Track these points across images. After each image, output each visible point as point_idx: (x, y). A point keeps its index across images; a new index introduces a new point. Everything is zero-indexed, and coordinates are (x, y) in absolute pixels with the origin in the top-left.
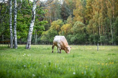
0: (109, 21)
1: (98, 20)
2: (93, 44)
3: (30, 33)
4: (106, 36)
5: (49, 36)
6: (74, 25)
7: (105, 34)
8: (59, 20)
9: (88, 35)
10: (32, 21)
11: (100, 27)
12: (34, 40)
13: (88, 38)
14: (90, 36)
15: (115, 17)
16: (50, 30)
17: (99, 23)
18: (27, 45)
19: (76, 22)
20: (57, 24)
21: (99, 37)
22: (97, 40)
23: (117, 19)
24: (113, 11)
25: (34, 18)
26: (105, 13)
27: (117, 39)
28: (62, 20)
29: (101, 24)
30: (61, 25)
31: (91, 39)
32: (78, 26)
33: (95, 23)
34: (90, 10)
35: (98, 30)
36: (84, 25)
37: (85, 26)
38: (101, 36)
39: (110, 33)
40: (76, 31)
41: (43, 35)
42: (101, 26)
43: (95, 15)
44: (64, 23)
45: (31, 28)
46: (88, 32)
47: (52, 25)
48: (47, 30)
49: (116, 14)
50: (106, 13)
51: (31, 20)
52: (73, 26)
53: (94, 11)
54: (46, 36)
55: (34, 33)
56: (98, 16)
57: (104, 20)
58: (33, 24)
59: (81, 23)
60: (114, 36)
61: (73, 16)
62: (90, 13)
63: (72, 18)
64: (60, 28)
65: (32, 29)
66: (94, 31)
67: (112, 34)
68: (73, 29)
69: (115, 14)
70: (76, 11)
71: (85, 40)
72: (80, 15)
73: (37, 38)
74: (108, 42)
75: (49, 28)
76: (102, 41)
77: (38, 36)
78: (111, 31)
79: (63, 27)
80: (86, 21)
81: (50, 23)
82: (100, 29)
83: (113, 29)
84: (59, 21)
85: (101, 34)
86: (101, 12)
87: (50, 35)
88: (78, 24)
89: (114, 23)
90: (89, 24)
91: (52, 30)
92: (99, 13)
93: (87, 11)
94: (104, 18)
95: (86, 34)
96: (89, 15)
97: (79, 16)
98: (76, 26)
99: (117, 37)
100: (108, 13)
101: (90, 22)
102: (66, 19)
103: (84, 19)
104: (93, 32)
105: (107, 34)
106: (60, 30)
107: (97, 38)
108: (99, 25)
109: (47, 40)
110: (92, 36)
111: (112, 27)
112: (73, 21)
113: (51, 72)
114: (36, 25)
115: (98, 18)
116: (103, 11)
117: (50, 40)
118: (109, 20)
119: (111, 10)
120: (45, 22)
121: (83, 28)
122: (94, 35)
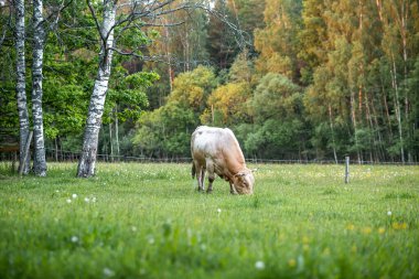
0: (389, 74)
1: (346, 70)
2: (328, 157)
3: (95, 119)
4: (378, 128)
5: (163, 130)
6: (258, 87)
7: (373, 121)
8: (200, 68)
9: (308, 126)
10: (101, 73)
11: (353, 94)
12: (109, 145)
13: (309, 138)
14: (318, 129)
15: (409, 56)
16: (168, 105)
17: (350, 80)
18: (83, 163)
19: (265, 77)
20: (195, 84)
21: (352, 132)
22: (344, 143)
23: (416, 64)
24: (404, 33)
25: (110, 59)
26: (372, 43)
27: (417, 139)
28: (213, 68)
29: (357, 82)
30: (208, 88)
31: (321, 139)
32: (270, 91)
33: (336, 79)
34: (315, 33)
35: (348, 106)
36: (294, 86)
37: (300, 91)
38: (359, 127)
39: (392, 117)
40: (265, 109)
41: (140, 127)
42: (357, 90)
43: (334, 49)
44: (218, 78)
45: (96, 97)
46: (308, 113)
47: (175, 87)
48: (158, 107)
49: (416, 46)
50: (378, 42)
51: (97, 69)
52: (255, 93)
53: (330, 34)
54: (155, 129)
55: (109, 118)
56: (346, 53)
57: (370, 67)
58: (105, 83)
59: (285, 80)
60: (407, 127)
61: (254, 53)
63: (249, 62)
64: (205, 98)
65: (100, 103)
66: (332, 109)
67: (399, 119)
68: (255, 102)
69: (410, 46)
70: (266, 35)
71: (298, 143)
72: (278, 49)
73: (120, 135)
74: (382, 150)
75: (165, 98)
76: (362, 146)
78: (397, 109)
79: (218, 96)
80: (303, 72)
81: (167, 79)
83: (402, 102)
84: (200, 75)
85: (357, 120)
86: (357, 37)
87: (167, 126)
88: (271, 84)
90: (313, 83)
91: (175, 108)
92: (350, 42)
93: (304, 37)
94: (369, 62)
95: (303, 120)
97: (276, 55)
98: (265, 92)
99: (417, 132)
100: (383, 43)
101: (316, 76)
102: (228, 67)
103: (295, 64)
104: (327, 113)
105: (380, 121)
106: (206, 106)
107: (345, 134)
108: (352, 86)
109: (157, 142)
110: (326, 127)
111: (401, 93)
112: (252, 72)
113: (173, 260)
114: (117, 88)
115: (346, 61)
116: (366, 36)
117: (169, 144)
118: (386, 67)
119: (395, 32)
120: (150, 76)
121: (290, 99)
122: (331, 125)
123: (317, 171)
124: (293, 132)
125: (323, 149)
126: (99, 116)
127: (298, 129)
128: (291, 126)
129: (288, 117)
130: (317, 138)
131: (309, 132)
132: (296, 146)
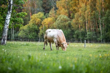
0: (98, 15)
1: (85, 14)
2: (79, 41)
3: (7, 27)
4: (94, 32)
5: (28, 32)
6: (57, 19)
7: (93, 30)
8: (39, 13)
9: (73, 31)
10: (9, 12)
11: (87, 22)
12: (11, 36)
13: (73, 35)
14: (76, 32)
15: (104, 10)
16: (29, 24)
17: (86, 17)
18: (2, 40)
19: (60, 16)
20: (38, 18)
21: (86, 33)
22: (84, 37)
23: (107, 13)
24: (103, 3)
25: (11, 8)
26: (93, 6)
27: (106, 36)
28: (43, 13)
29: (88, 18)
30: (42, 19)
31: (76, 35)
32: (61, 20)
33: (82, 17)
34: (75, 2)
35: (85, 25)
36: (68, 19)
37: (70, 20)
38: (88, 32)
39: (99, 29)
40: (59, 26)
41: (21, 31)
42: (88, 20)
43: (81, 8)
44: (45, 16)
45: (7, 20)
46: (73, 27)
47: (32, 18)
48: (26, 25)
49: (107, 7)
50: (95, 5)
51: (7, 11)
52: (57, 21)
53: (80, 3)
54: (25, 32)
55: (11, 27)
56: (85, 9)
57: (92, 13)
58: (10, 15)
59: (66, 17)
60: (103, 32)
61: (56, 8)
62: (76, 5)
63: (55, 11)
64: (41, 22)
65: (8, 22)
66: (80, 26)
67: (101, 30)
68: (56, 24)
69: (105, 7)
70: (60, 3)
71: (70, 36)
72: (64, 7)
73: (14, 34)
74: (96, 39)
75: (29, 22)
76: (89, 38)
77: (15, 31)
78: (100, 27)
79: (45, 21)
80: (72, 14)
81: (29, 16)
82: (87, 24)
83: (102, 24)
84: (40, 15)
85: (88, 30)
86: (88, 4)
87: (29, 30)
88: (62, 18)
89: (104, 18)
90: (74, 18)
91: (32, 25)
92: (86, 5)
93: (72, 4)
94: (92, 12)
95: (71, 29)
96: (74, 8)
97: (63, 9)
98: (60, 21)
99: (106, 34)
100: (96, 6)
101: (75, 16)
102: (48, 13)
103: (69, 12)
104: (78, 27)
105: (95, 30)
106: (41, 25)
107: (84, 34)
108: (86, 19)
109: (26, 36)
110: (78, 32)
111: (102, 21)
112: (56, 14)
113: (31, 67)
114: (14, 17)
115: (85, 11)
116: (91, 4)
117: (29, 36)
118: (97, 13)
119: (100, 3)
120: (24, 14)
121: (67, 23)
122: (80, 31)
123: (76, 45)
124: (68, 33)
125: (77, 38)
126: (8, 26)
127: (70, 32)
128: (67, 31)
129: (66, 28)
130: (75, 35)
131: (73, 33)
132: (69, 37)
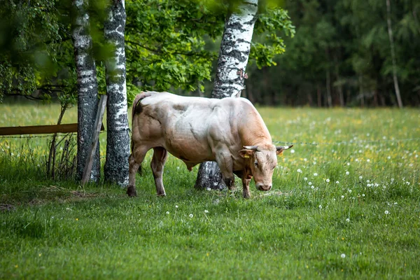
9: (346, 33)
13: (348, 56)
14: (367, 40)
31: (370, 58)
46: (348, 10)
122: (390, 32)
123: (359, 118)
124: (316, 45)
125: (373, 77)
126: (243, 65)
127: (327, 41)
128: (313, 35)
129: (306, 18)
130: (362, 55)
131: (347, 45)
132: (322, 71)
